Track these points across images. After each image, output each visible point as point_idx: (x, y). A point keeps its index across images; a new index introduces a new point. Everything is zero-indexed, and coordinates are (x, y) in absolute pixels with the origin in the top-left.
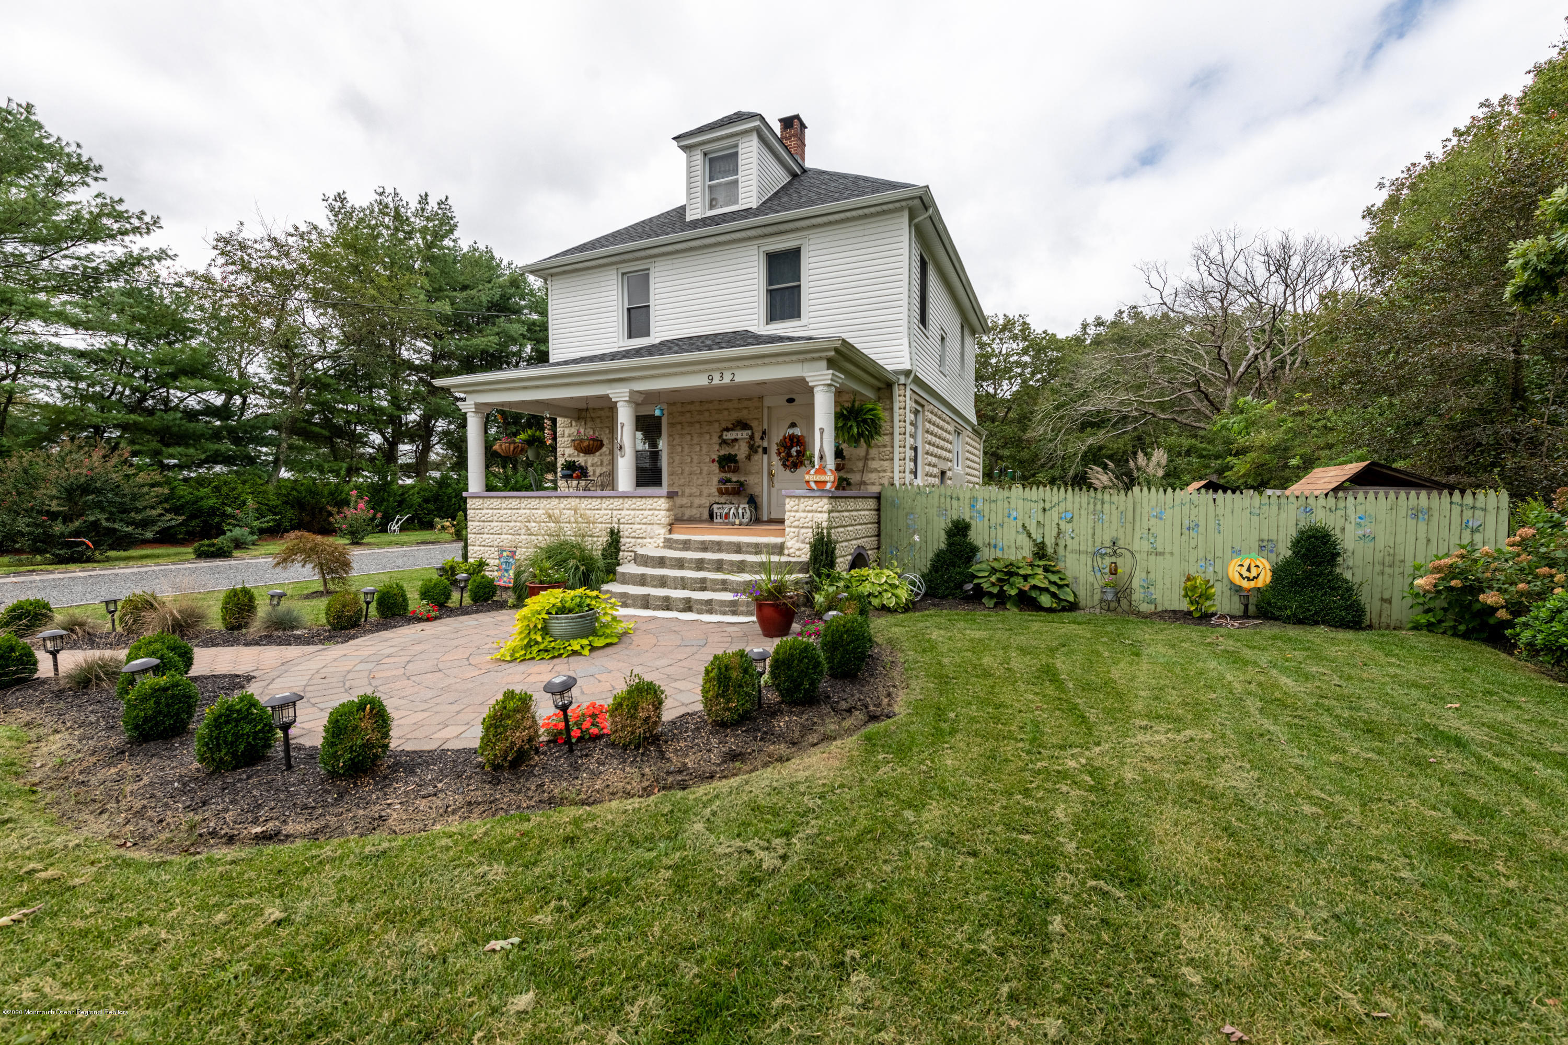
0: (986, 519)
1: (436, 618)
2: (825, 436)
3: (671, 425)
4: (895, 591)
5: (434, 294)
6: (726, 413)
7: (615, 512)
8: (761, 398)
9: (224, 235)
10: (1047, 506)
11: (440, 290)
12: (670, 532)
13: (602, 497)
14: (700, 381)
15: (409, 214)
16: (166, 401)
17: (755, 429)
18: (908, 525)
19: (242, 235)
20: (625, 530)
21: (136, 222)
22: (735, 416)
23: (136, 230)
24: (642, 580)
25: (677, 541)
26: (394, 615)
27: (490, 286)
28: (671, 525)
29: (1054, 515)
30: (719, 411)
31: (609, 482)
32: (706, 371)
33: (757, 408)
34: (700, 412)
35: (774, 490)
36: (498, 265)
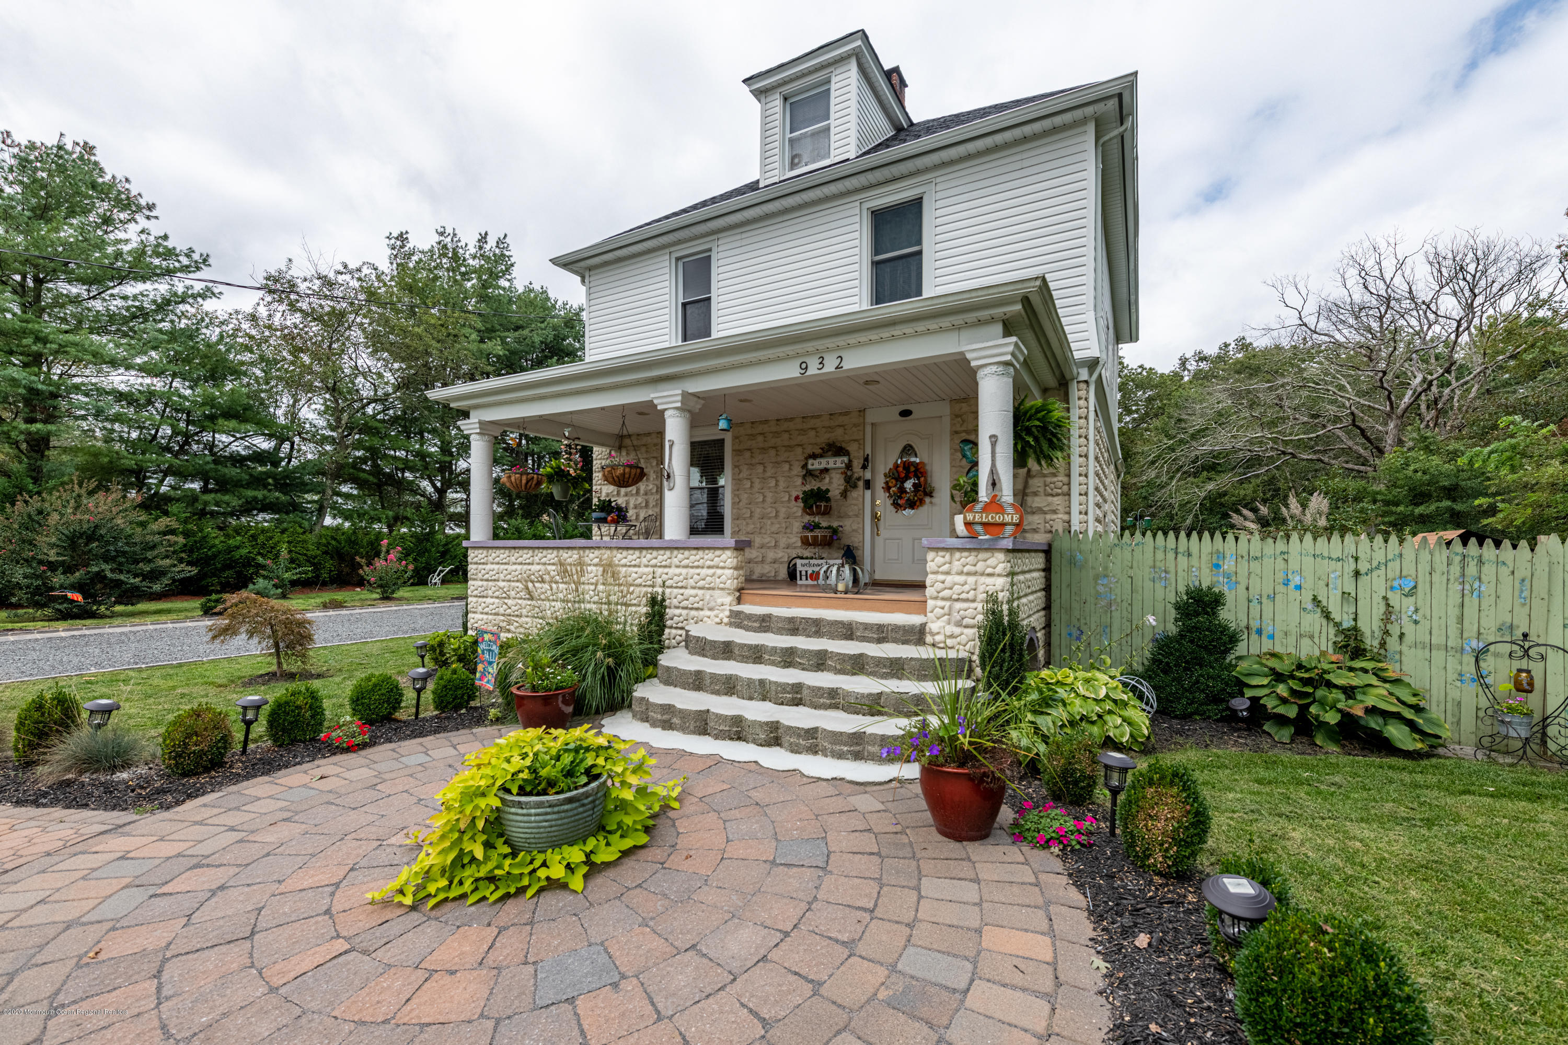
0: (1241, 588)
1: (364, 746)
2: (999, 449)
3: (737, 452)
4: (1125, 713)
5: (486, 334)
6: (812, 433)
7: (659, 571)
8: (862, 411)
9: (273, 273)
10: (1363, 567)
11: (493, 330)
12: (739, 601)
13: (641, 549)
14: (788, 372)
15: (467, 256)
16: (211, 446)
17: (853, 454)
18: (1098, 595)
19: (290, 273)
20: (673, 596)
21: (185, 261)
22: (824, 438)
23: (185, 269)
24: (697, 682)
25: (750, 617)
26: (293, 742)
27: (543, 326)
28: (740, 590)
29: (1376, 585)
30: (803, 432)
31: (654, 527)
32: (798, 355)
33: (855, 425)
34: (777, 434)
35: (879, 541)
36: (554, 306)
